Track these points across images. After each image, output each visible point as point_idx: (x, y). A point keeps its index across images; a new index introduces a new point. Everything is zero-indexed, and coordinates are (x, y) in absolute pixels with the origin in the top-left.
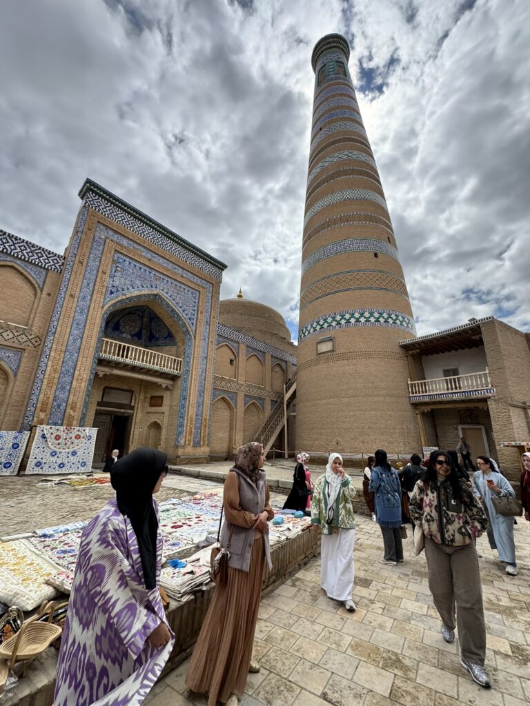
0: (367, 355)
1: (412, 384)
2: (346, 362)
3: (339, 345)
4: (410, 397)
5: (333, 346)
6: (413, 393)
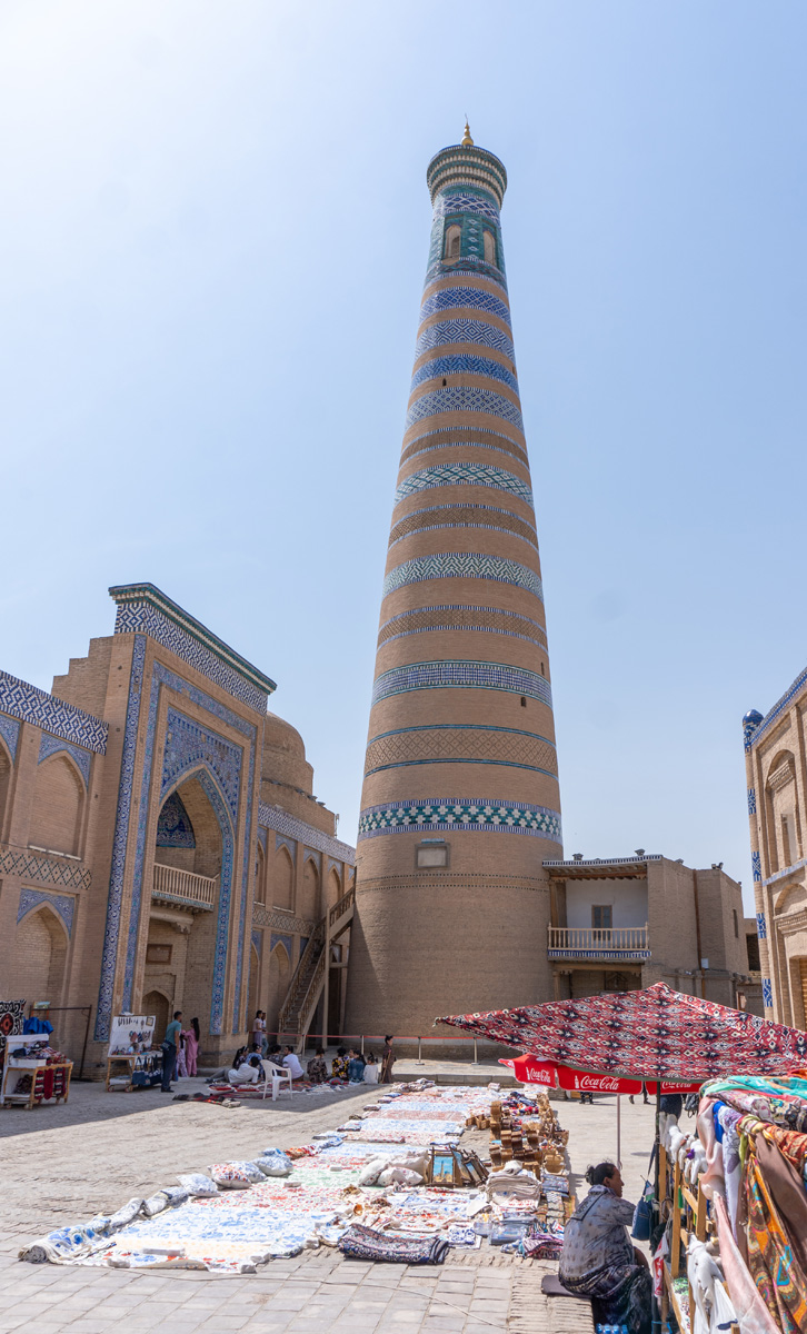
0: (497, 881)
1: (553, 932)
2: (466, 890)
3: (457, 857)
4: (548, 951)
5: (447, 859)
6: (553, 946)
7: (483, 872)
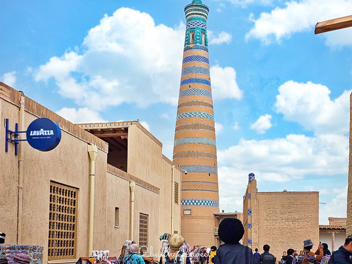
0: (202, 218)
1: (216, 229)
2: (195, 220)
3: (193, 212)
4: (214, 233)
5: (191, 212)
7: (199, 216)
